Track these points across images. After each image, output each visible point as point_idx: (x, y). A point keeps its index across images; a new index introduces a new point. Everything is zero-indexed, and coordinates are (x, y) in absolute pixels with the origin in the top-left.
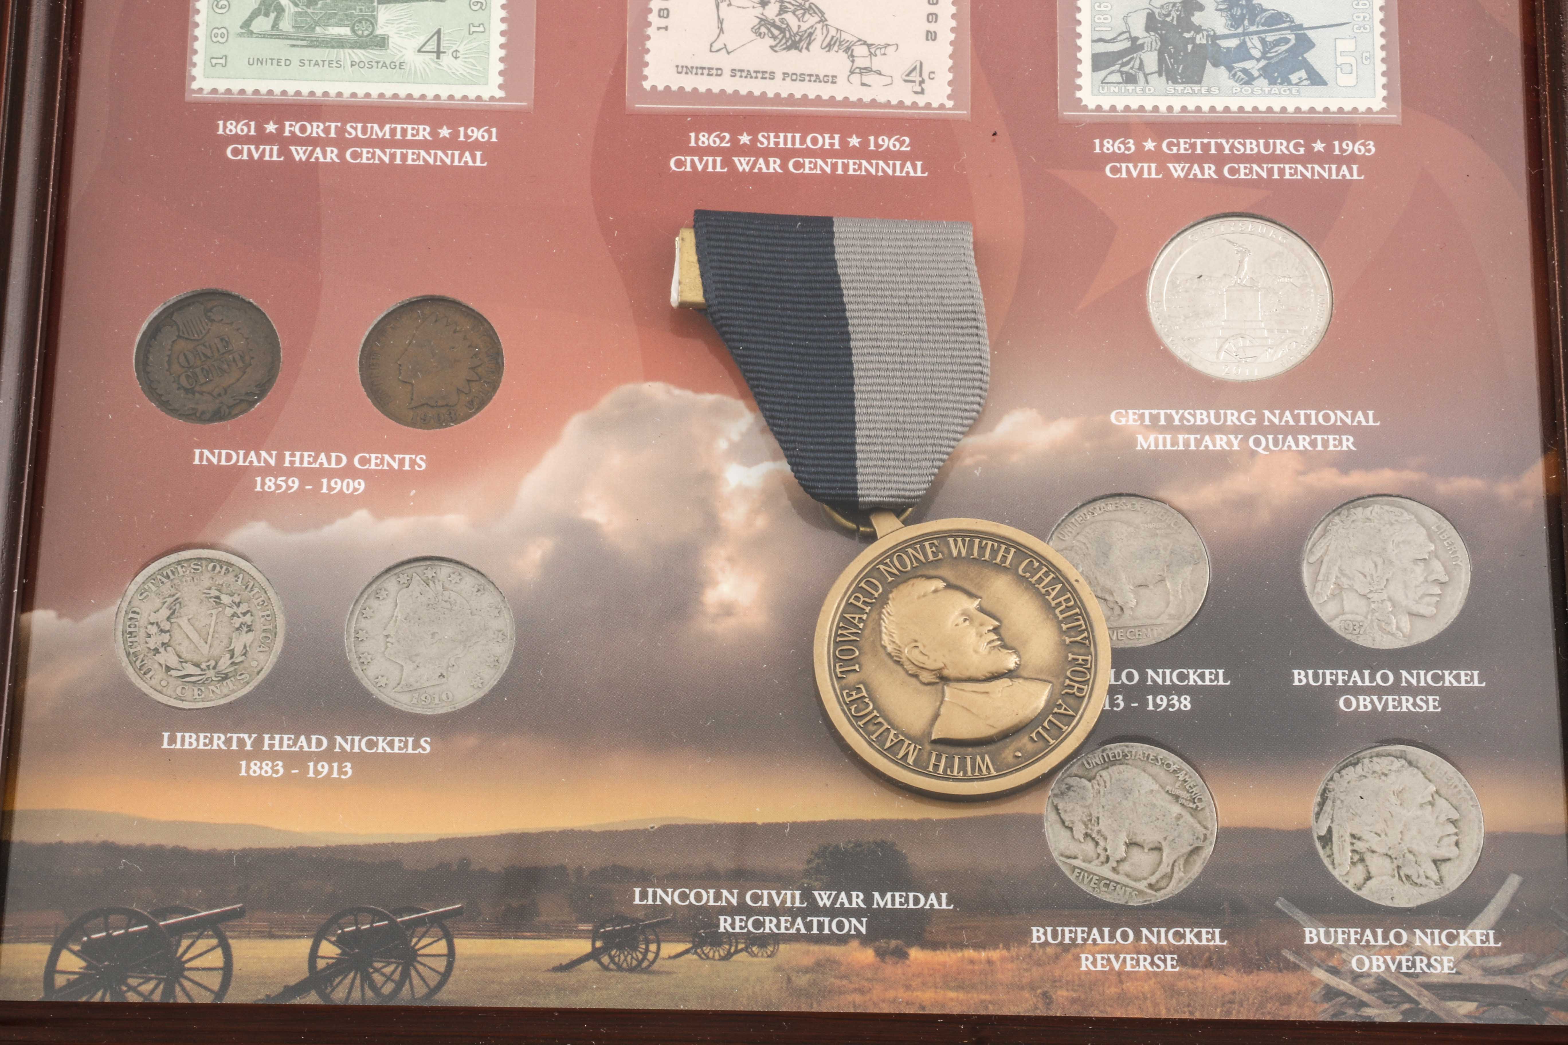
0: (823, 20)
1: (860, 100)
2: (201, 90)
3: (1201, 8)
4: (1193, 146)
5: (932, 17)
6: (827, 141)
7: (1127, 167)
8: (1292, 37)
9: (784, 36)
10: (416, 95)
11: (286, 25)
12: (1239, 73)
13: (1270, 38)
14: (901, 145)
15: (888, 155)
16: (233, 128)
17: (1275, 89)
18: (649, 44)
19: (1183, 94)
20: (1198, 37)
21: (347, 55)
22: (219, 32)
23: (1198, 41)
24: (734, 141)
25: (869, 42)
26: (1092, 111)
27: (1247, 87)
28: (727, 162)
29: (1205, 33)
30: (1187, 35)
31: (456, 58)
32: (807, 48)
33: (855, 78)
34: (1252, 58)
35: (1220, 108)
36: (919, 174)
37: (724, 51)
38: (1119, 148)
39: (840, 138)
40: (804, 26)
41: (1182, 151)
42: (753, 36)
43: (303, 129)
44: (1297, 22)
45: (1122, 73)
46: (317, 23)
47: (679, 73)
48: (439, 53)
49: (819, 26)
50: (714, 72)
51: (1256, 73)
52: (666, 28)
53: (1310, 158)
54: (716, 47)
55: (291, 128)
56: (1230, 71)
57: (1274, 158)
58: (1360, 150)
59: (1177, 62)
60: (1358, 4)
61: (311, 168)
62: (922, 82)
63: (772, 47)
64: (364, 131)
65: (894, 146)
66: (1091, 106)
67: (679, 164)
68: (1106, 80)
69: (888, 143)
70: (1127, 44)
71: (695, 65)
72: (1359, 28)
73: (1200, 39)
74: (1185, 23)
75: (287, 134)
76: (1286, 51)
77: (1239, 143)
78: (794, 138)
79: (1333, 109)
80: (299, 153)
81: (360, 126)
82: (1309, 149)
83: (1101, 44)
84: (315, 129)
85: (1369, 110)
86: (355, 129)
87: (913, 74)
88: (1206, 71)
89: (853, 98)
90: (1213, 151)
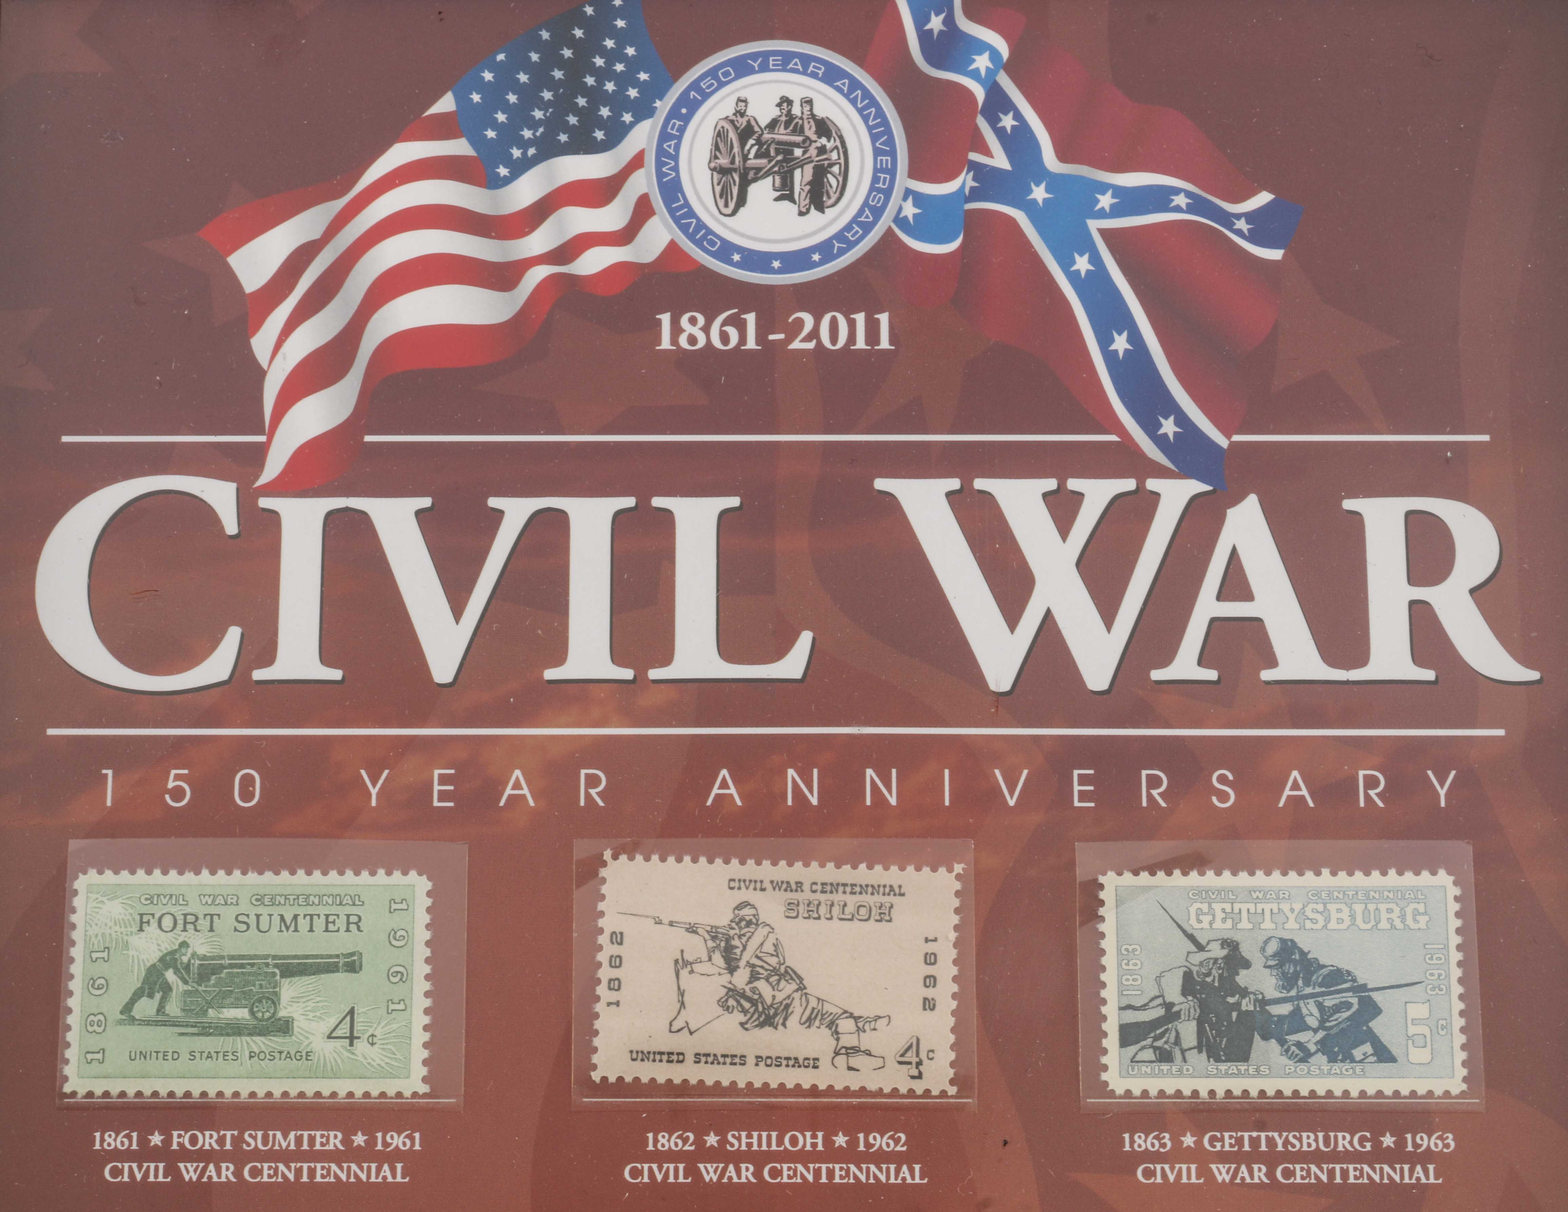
0: (801, 988)
1: (847, 1088)
2: (74, 1094)
3: (1247, 965)
4: (1240, 1141)
5: (930, 981)
6: (809, 1141)
7: (1163, 1169)
8: (1355, 1001)
9: (756, 1010)
10: (326, 1093)
11: (173, 1008)
12: (1293, 1048)
13: (1329, 1002)
14: (896, 1144)
15: (880, 1158)
16: (113, 1141)
17: (1336, 1067)
18: (598, 1024)
19: (1227, 1075)
20: (1244, 1002)
21: (245, 1044)
22: (96, 1019)
23: (1244, 1008)
24: (699, 1142)
25: (856, 1014)
26: (1120, 1097)
27: (1303, 1066)
28: (692, 1171)
29: (1252, 996)
30: (1231, 1000)
31: (372, 1044)
32: (784, 1025)
33: (841, 1060)
34: (1307, 1028)
35: (1271, 1092)
36: (917, 1180)
37: (686, 1030)
38: (1153, 1145)
39: (824, 1136)
40: (780, 996)
41: (1227, 1148)
42: (720, 1011)
43: (194, 1140)
44: (1361, 981)
45: (1155, 1049)
46: (210, 1005)
47: (633, 1060)
48: (352, 1038)
49: (797, 995)
50: (675, 1057)
51: (1312, 1048)
52: (617, 1004)
53: (1379, 1155)
54: (676, 1026)
55: (180, 1139)
56: (1282, 1046)
57: (1335, 1157)
58: (1436, 1145)
59: (1219, 1034)
60: (1431, 959)
61: (203, 1188)
62: (919, 1063)
63: (742, 1024)
64: (265, 1142)
65: (888, 1145)
66: (1120, 1091)
67: (635, 1173)
68: (1136, 1059)
69: (880, 1142)
70: (1161, 1012)
71: (652, 1050)
72: (1433, 989)
73: (1247, 1005)
74: (1229, 985)
75: (175, 1147)
76: (1348, 1019)
77: (1295, 1137)
78: (769, 1137)
79: (1405, 1092)
80: (189, 1172)
81: (260, 1134)
82: (1377, 1144)
83: (1129, 1012)
84: (208, 1140)
85: (1447, 1094)
86: (255, 1138)
87: (909, 1054)
88: (1254, 1046)
89: (839, 1087)
90: (1263, 1148)
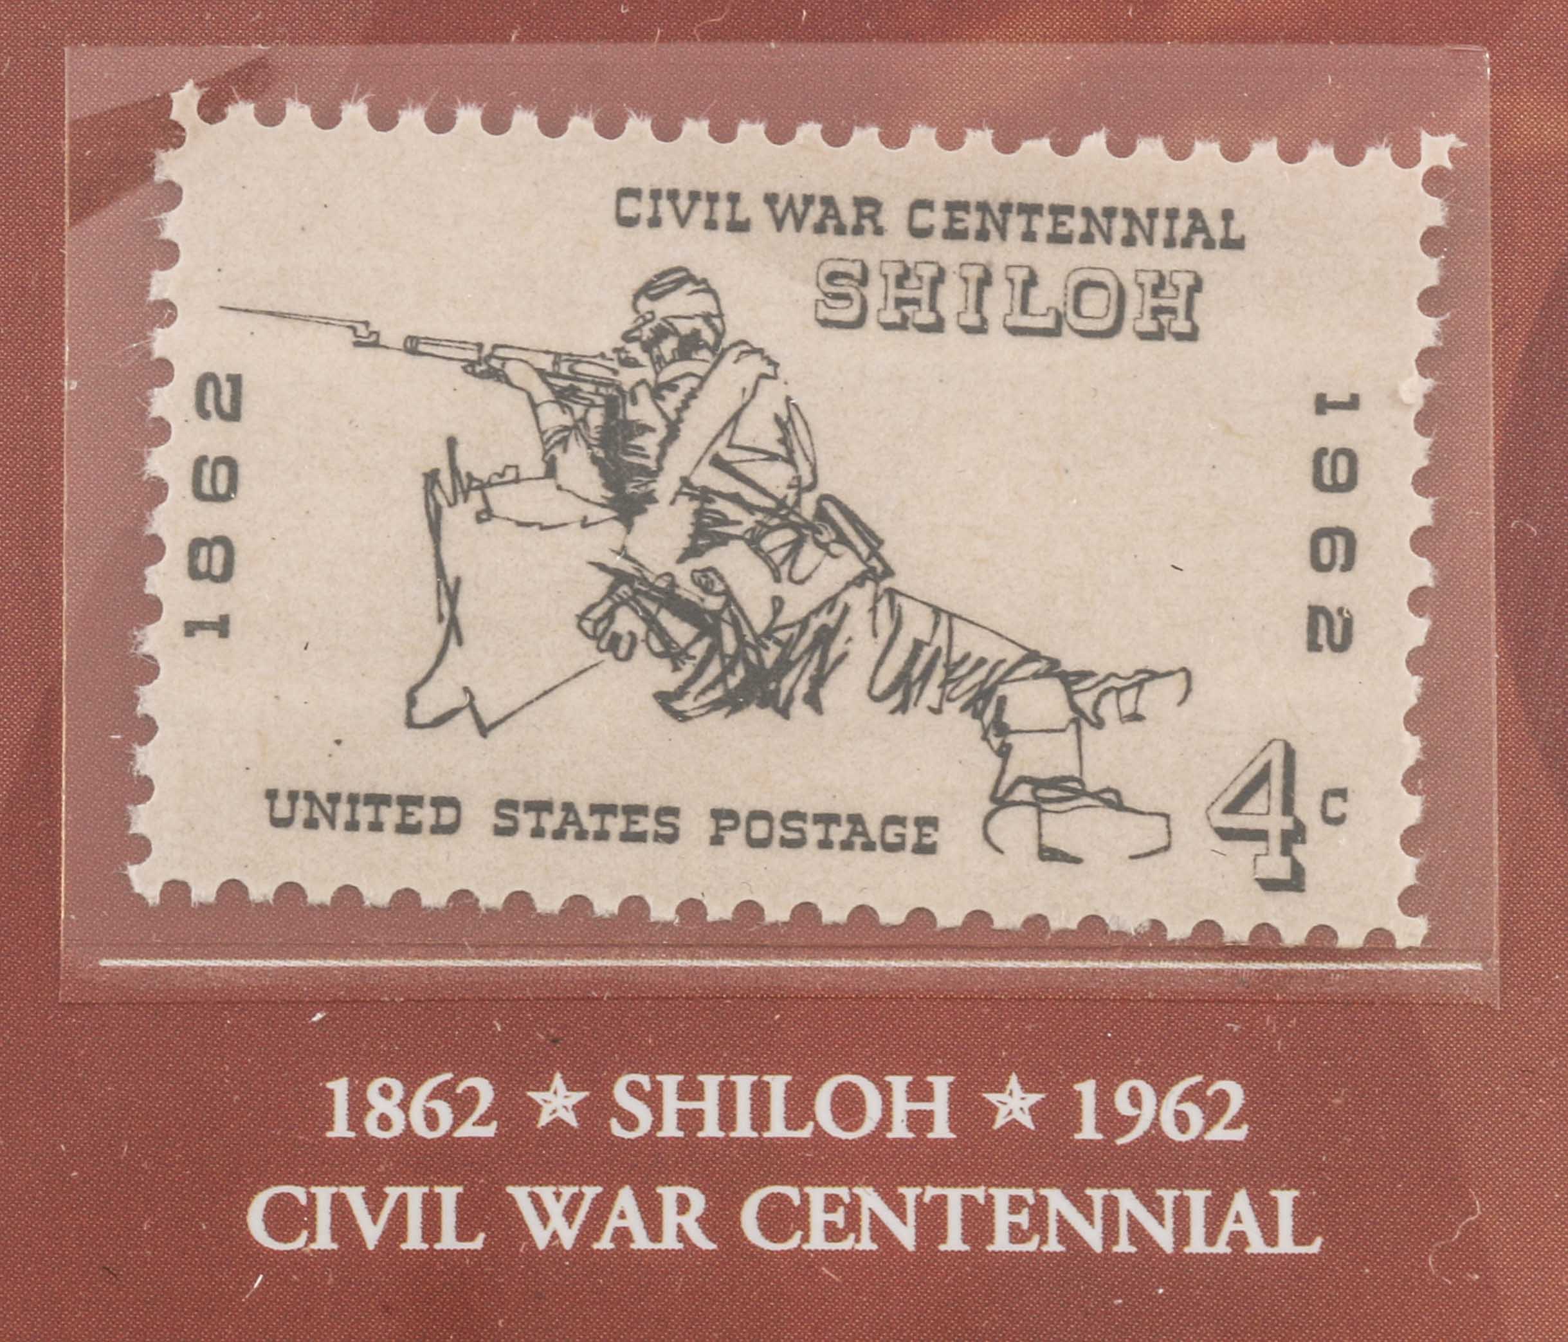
0: (876, 571)
1: (1037, 922)
5: (1333, 548)
6: (901, 1105)
9: (716, 648)
14: (1210, 1122)
15: (1154, 1165)
18: (151, 698)
24: (514, 1112)
25: (1070, 664)
28: (488, 1212)
32: (813, 700)
33: (1016, 826)
36: (1286, 1245)
37: (466, 717)
39: (953, 1090)
40: (799, 602)
42: (586, 651)
47: (276, 822)
49: (860, 598)
50: (426, 815)
52: (222, 626)
54: (429, 706)
62: (1295, 835)
63: (664, 699)
65: (1182, 1122)
67: (285, 1218)
69: (1155, 1108)
71: (346, 788)
78: (760, 1094)
87: (1257, 802)
89: (1008, 918)
